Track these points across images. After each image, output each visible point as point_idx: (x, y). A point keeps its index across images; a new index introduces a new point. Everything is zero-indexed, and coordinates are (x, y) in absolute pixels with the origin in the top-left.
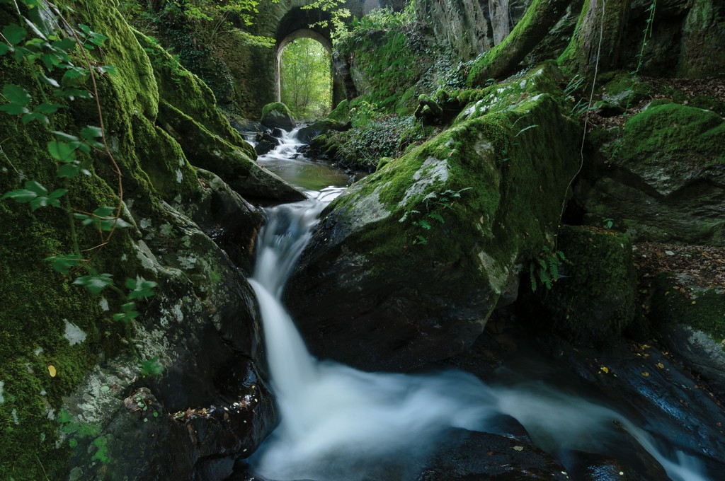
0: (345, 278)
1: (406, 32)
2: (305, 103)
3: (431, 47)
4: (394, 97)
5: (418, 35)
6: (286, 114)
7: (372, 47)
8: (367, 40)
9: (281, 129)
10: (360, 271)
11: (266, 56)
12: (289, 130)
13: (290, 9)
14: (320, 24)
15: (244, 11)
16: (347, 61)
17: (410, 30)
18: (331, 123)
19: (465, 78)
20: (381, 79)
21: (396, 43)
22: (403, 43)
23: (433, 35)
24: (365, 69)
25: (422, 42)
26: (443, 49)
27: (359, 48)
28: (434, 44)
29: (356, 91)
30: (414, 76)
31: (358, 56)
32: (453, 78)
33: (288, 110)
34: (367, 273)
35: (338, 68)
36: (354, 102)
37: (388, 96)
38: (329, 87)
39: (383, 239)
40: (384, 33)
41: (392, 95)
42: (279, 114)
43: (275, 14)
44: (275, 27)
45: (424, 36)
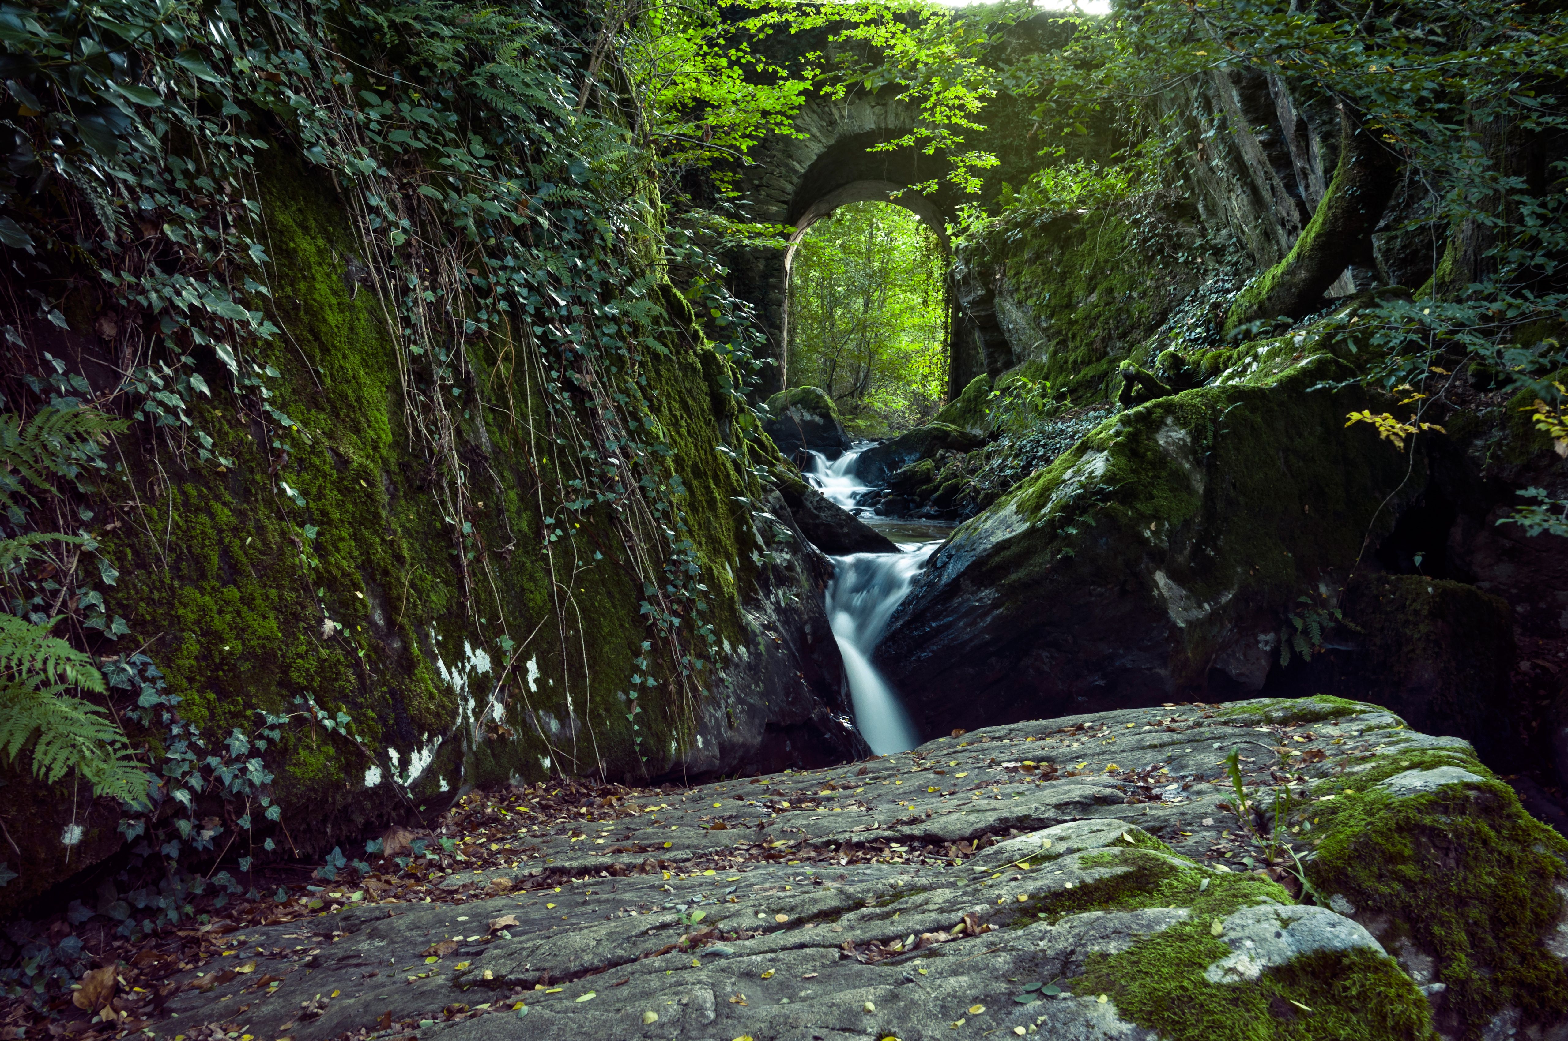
0: (967, 625)
1: (1131, 215)
2: (860, 389)
3: (1189, 249)
4: (1104, 365)
5: (1159, 220)
6: (826, 415)
7: (1049, 252)
8: (1034, 236)
9: (813, 453)
10: (986, 611)
11: (761, 266)
12: (833, 456)
13: (832, 142)
14: (918, 187)
15: (719, 164)
16: (985, 285)
17: (1139, 211)
18: (947, 434)
19: (1220, 325)
20: (1071, 323)
21: (1106, 239)
22: (1123, 239)
23: (1195, 218)
24: (1030, 302)
25: (1170, 238)
26: (1218, 252)
27: (1015, 255)
28: (1198, 242)
29: (1009, 352)
30: (1150, 315)
31: (1012, 273)
32: (1197, 326)
33: (831, 404)
34: (997, 612)
35: (965, 301)
36: (1005, 379)
37: (1089, 363)
38: (941, 336)
39: (1019, 561)
40: (1077, 218)
41: (1098, 360)
42: (807, 417)
43: (790, 156)
44: (789, 188)
45: (1174, 222)
